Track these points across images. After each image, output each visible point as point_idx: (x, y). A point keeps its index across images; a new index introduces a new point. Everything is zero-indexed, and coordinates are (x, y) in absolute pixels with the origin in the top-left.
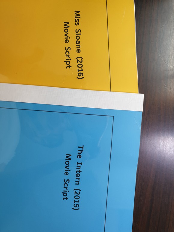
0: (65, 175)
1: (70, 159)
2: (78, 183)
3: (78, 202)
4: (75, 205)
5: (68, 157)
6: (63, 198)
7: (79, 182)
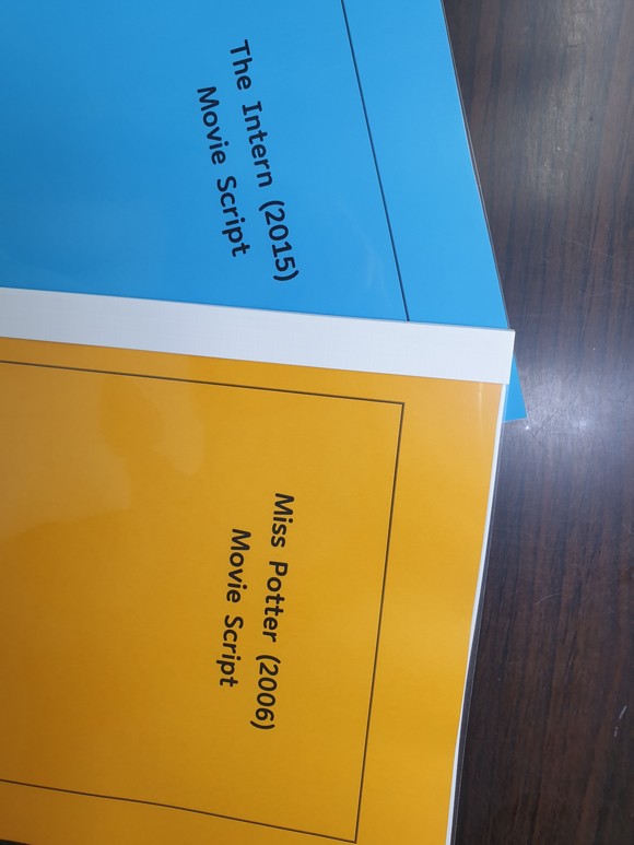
0: (214, 162)
1: (216, 103)
2: (267, 180)
3: (288, 247)
4: (282, 264)
5: (208, 97)
6: (234, 251)
7: (268, 174)
